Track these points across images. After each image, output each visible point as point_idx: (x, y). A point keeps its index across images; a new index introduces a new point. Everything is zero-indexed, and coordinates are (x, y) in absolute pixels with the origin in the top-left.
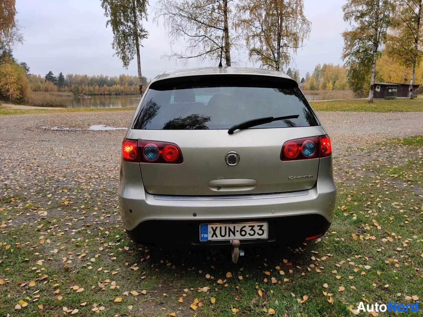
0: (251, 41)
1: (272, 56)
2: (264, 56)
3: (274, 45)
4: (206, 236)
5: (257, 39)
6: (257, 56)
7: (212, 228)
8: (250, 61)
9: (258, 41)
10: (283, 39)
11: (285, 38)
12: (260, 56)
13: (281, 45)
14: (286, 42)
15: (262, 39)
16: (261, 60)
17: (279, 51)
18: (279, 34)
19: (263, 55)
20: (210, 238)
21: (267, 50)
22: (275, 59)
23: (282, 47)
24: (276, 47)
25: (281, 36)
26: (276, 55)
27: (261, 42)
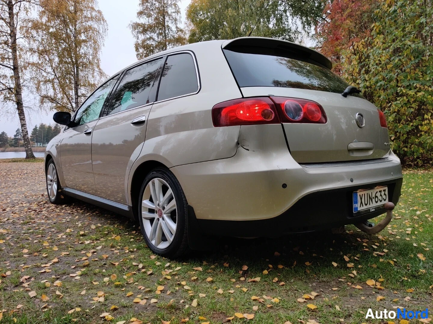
0: (43, 87)
1: (69, 106)
2: (59, 105)
3: (71, 94)
4: (356, 205)
5: (50, 85)
6: (50, 104)
7: (360, 195)
8: (41, 109)
9: (51, 87)
10: (80, 89)
11: (82, 88)
12: (55, 105)
13: (79, 94)
14: (84, 92)
15: (56, 86)
16: (56, 109)
17: (78, 100)
18: (76, 83)
19: (58, 103)
20: (359, 209)
21: (62, 98)
22: (73, 109)
23: (80, 96)
24: (74, 97)
25: (78, 85)
26: (74, 105)
27: (54, 89)
